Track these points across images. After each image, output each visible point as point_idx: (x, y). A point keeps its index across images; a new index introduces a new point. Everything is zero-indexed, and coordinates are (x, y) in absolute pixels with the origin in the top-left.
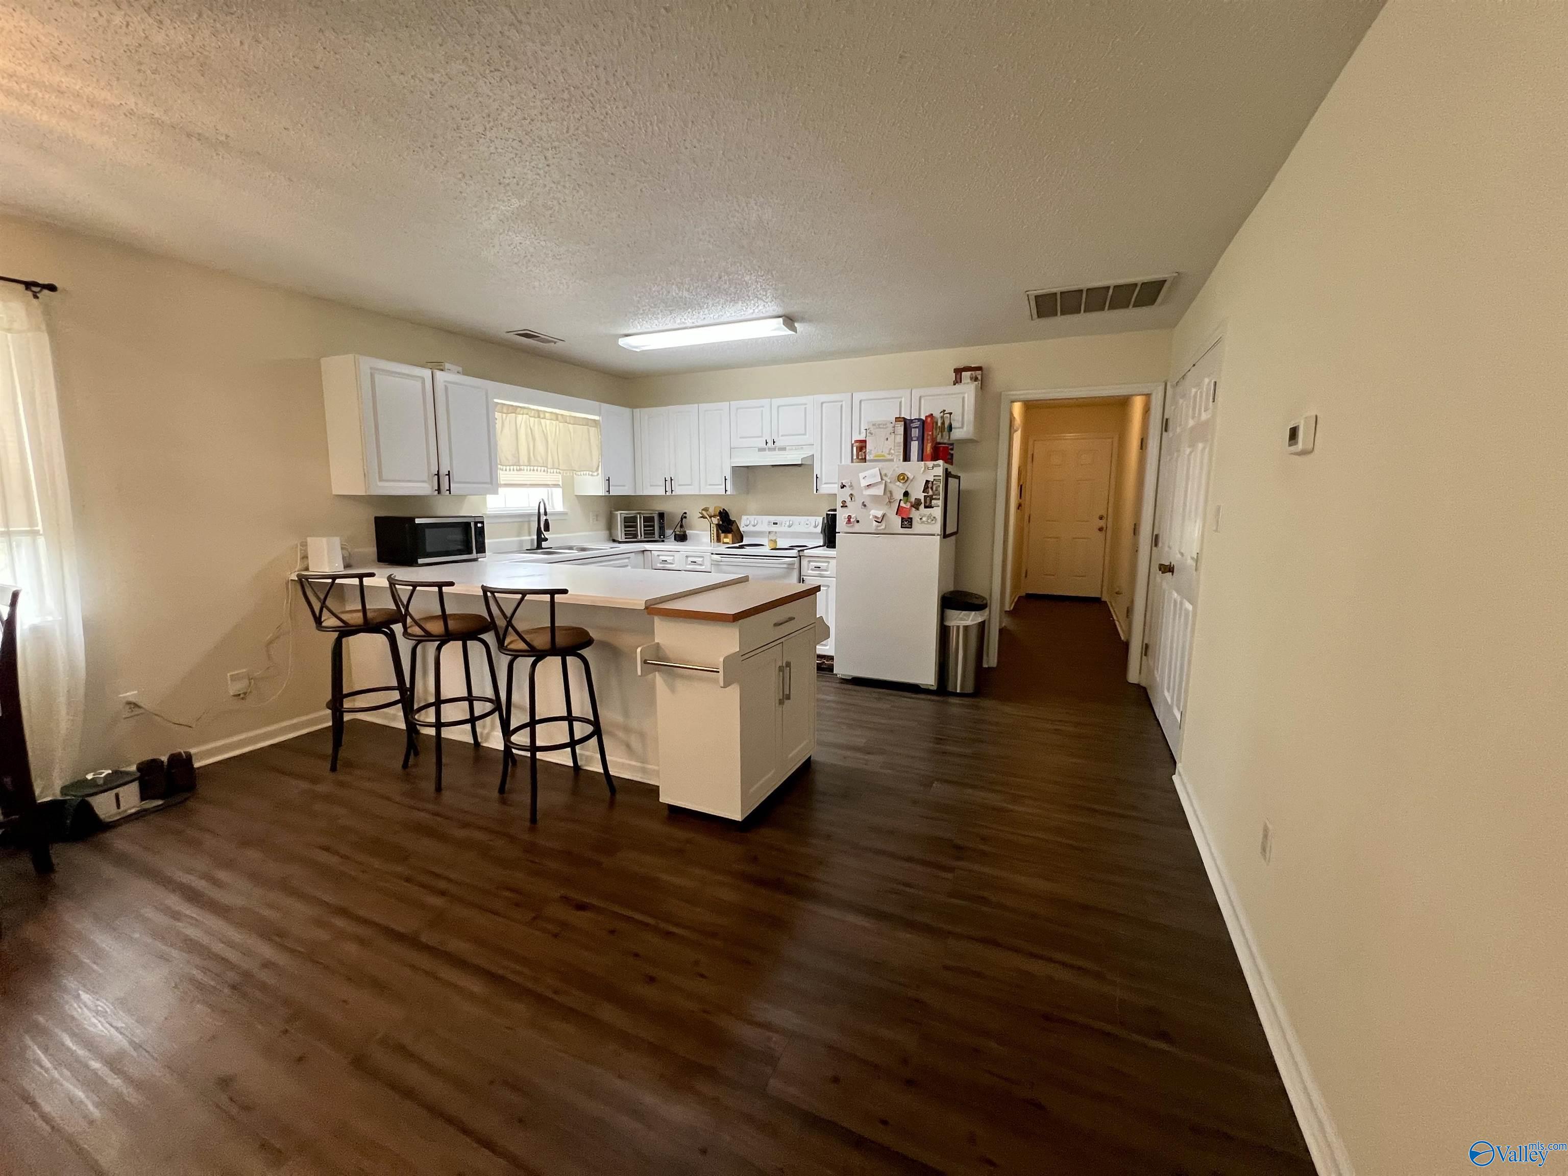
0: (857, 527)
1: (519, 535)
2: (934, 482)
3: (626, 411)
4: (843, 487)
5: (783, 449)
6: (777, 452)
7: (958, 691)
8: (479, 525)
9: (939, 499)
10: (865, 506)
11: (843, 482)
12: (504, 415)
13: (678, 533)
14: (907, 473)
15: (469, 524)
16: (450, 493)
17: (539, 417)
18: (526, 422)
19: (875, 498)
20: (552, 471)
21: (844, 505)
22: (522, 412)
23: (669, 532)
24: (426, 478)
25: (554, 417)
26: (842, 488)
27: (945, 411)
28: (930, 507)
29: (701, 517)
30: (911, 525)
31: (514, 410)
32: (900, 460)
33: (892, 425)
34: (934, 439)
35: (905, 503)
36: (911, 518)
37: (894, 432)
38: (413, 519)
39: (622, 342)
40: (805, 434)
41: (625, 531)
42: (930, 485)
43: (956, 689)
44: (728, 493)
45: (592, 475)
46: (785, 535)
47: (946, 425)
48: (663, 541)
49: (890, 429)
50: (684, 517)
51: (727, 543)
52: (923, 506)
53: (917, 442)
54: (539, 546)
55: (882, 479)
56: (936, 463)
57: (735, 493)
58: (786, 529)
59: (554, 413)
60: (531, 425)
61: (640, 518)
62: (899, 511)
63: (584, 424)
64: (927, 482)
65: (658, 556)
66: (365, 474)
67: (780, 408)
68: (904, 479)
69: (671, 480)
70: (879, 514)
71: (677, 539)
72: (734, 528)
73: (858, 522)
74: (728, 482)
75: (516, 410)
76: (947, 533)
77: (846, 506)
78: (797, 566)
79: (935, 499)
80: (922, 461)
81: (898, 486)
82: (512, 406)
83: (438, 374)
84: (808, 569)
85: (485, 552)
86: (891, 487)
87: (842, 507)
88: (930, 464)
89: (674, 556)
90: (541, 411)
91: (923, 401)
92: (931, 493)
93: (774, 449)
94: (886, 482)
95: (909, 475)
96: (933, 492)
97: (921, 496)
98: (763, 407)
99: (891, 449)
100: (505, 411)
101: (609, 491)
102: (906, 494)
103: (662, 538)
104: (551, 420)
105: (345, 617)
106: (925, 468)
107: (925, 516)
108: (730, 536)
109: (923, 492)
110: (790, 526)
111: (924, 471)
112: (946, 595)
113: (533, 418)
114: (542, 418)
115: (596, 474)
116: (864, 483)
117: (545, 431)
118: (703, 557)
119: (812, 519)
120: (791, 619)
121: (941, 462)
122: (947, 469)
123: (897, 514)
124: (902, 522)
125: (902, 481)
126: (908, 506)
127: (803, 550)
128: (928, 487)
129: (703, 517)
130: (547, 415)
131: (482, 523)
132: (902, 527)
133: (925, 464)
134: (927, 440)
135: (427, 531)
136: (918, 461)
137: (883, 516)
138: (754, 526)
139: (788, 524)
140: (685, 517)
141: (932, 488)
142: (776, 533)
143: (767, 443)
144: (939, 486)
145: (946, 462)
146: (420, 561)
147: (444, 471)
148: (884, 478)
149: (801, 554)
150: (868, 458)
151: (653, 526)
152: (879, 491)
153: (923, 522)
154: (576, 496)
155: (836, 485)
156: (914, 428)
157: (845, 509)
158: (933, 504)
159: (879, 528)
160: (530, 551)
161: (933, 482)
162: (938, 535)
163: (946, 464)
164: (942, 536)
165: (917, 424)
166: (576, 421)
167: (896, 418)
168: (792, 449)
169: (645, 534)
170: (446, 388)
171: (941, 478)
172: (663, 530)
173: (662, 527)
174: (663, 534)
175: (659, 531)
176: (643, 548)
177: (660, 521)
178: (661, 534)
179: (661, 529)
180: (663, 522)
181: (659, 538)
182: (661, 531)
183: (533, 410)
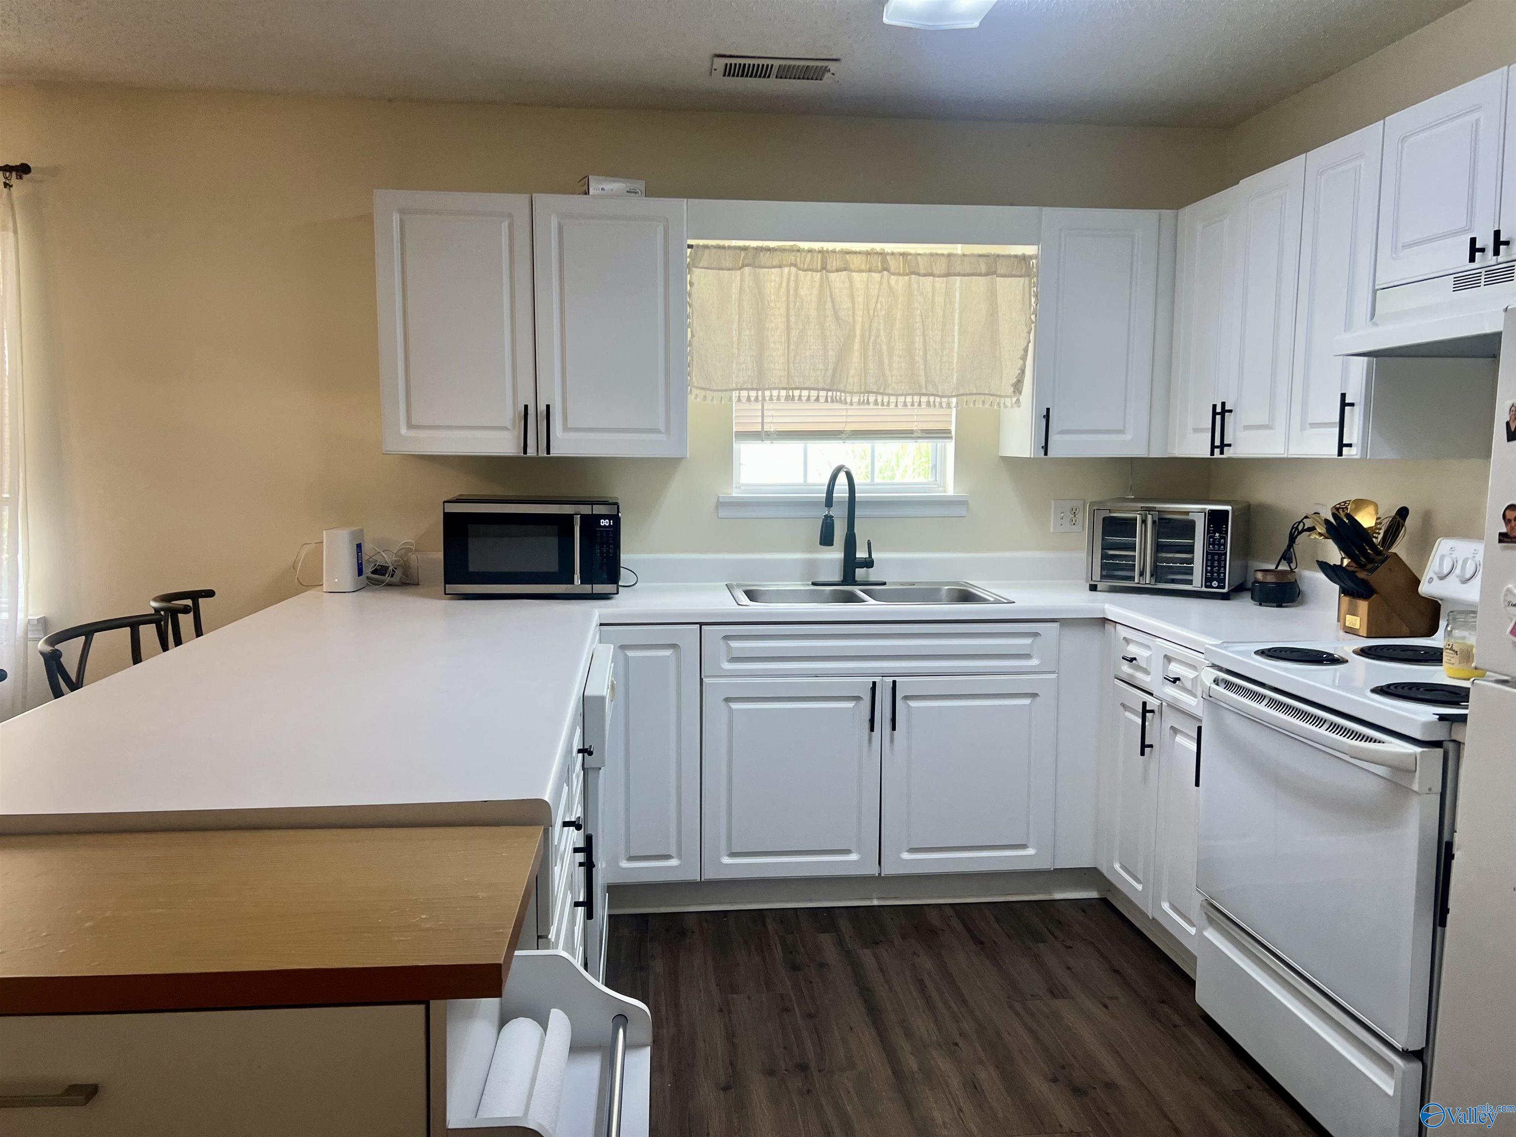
8: (605, 522)
15: (569, 518)
18: (785, 287)
22: (775, 263)
25: (877, 262)
31: (753, 258)
41: (1104, 557)
44: (1356, 453)
45: (1006, 403)
48: (1225, 597)
50: (1305, 526)
54: (848, 581)
57: (1390, 456)
59: (877, 253)
60: (803, 292)
61: (1144, 522)
63: (982, 270)
69: (1226, 411)
72: (1386, 578)
74: (1355, 419)
75: (757, 258)
78: (1421, 782)
82: (745, 249)
89: (1150, 648)
90: (834, 252)
101: (1046, 448)
103: (1217, 590)
104: (870, 271)
108: (1363, 606)
113: (808, 274)
114: (839, 271)
115: (1012, 400)
118: (1196, 668)
130: (853, 260)
131: (616, 519)
135: (472, 530)
140: (1312, 529)
146: (449, 588)
151: (1190, 549)
154: (1000, 456)
166: (953, 269)
169: (1158, 570)
172: (1219, 563)
173: (1217, 554)
174: (1219, 575)
175: (1207, 566)
176: (1103, 611)
177: (1210, 537)
178: (1212, 575)
179: (1213, 560)
180: (1222, 541)
181: (1206, 587)
182: (1212, 566)
183: (810, 251)
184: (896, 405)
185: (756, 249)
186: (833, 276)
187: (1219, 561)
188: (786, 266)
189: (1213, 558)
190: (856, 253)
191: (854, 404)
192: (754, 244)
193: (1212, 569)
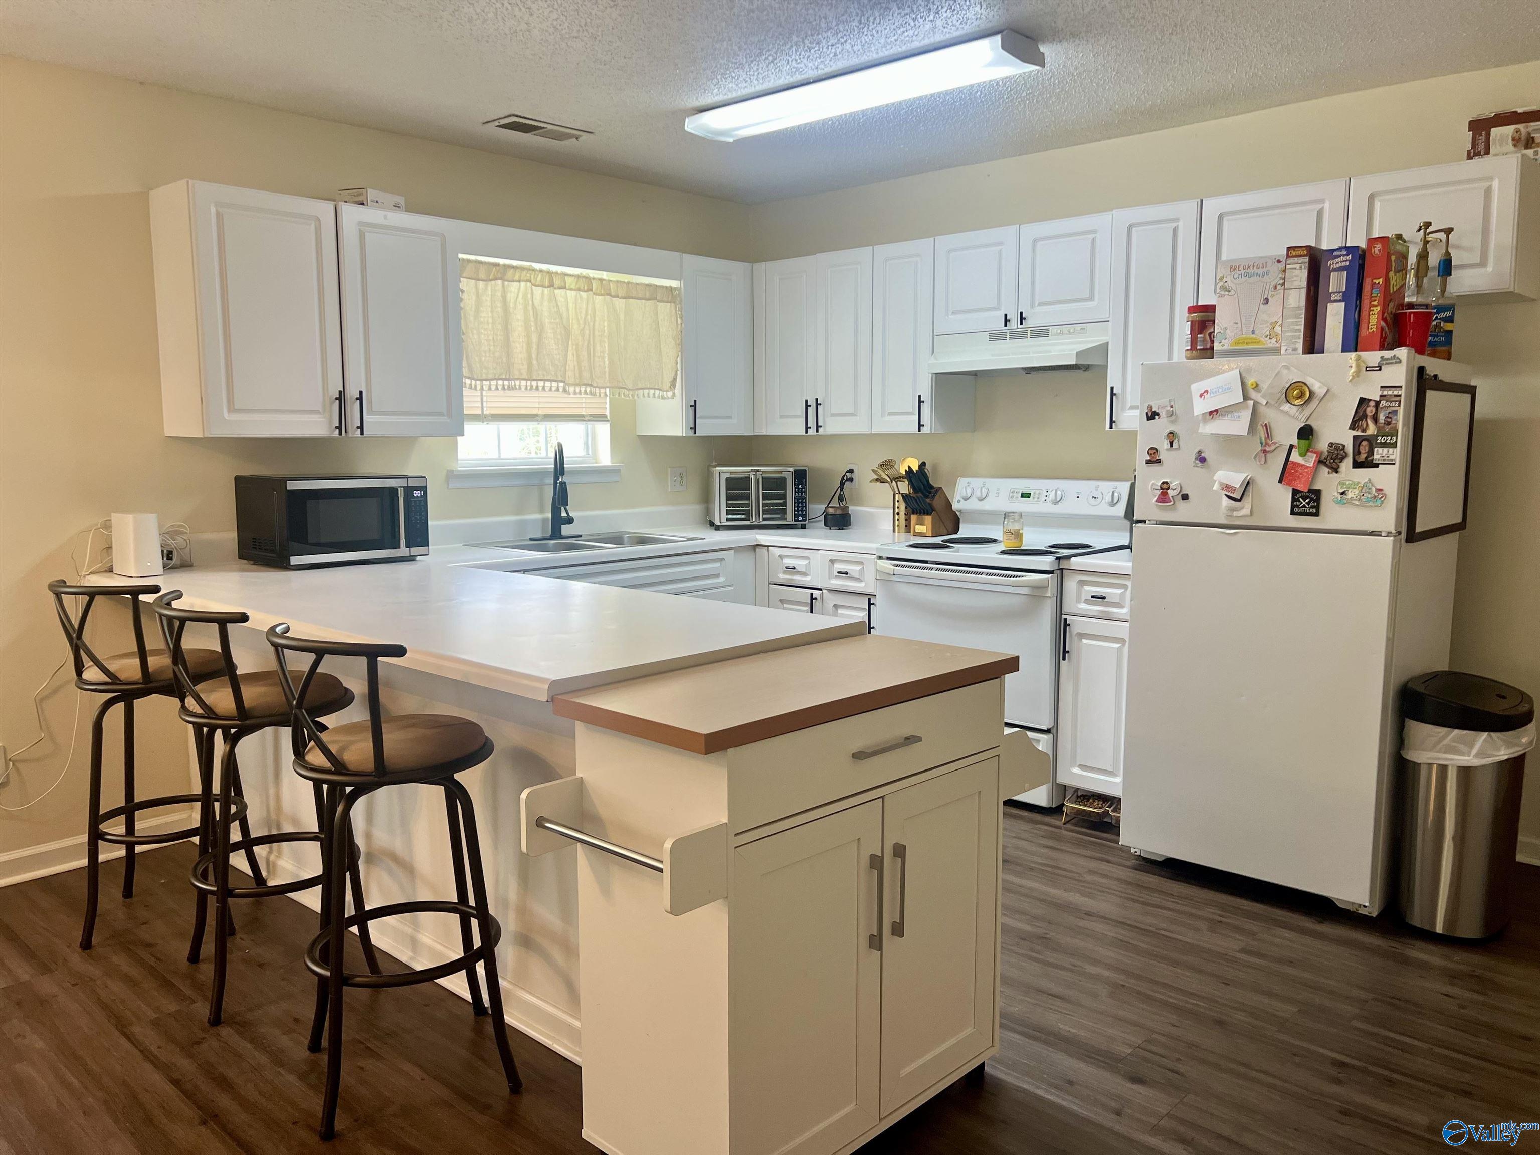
0: (1183, 512)
1: (519, 511)
2: (1383, 403)
3: (737, 269)
4: (1152, 415)
5: (1041, 333)
6: (1029, 341)
7: (1439, 929)
8: (416, 494)
9: (1394, 445)
10: (1203, 460)
11: (1152, 403)
12: (481, 284)
13: (831, 511)
14: (1310, 381)
15: (393, 491)
16: (362, 433)
17: (551, 285)
18: (525, 297)
19: (1228, 440)
20: (577, 390)
21: (1154, 459)
22: (517, 278)
23: (816, 509)
24: (319, 407)
25: (582, 284)
26: (1149, 418)
27: (1428, 224)
28: (1369, 464)
29: (877, 480)
30: (1318, 508)
31: (501, 273)
32: (1295, 350)
33: (1281, 266)
34: (1390, 296)
35: (1303, 455)
36: (1318, 493)
37: (1283, 284)
38: (284, 481)
39: (693, 125)
40: (1091, 298)
41: (727, 505)
42: (1370, 410)
43: (1433, 923)
44: (926, 430)
45: (663, 398)
46: (1044, 521)
47: (1434, 259)
48: (803, 527)
49: (1275, 276)
50: (848, 478)
51: (922, 535)
52: (1349, 461)
53: (1343, 304)
54: (556, 534)
55: (1246, 397)
56: (1388, 354)
57: (941, 431)
58: (1048, 508)
59: (584, 277)
60: (537, 302)
61: (757, 480)
62: (1287, 473)
63: (648, 295)
64: (1363, 401)
65: (781, 557)
66: (202, 399)
67: (1039, 244)
68: (1301, 395)
69: (817, 404)
70: (1237, 480)
71: (829, 524)
72: (937, 503)
73: (1185, 497)
74: (926, 409)
75: (504, 273)
76: (1418, 529)
77: (1158, 461)
78: (1051, 592)
79: (1384, 445)
80: (1356, 351)
81: (1287, 413)
82: (497, 265)
83: (351, 214)
84: (1078, 601)
85: (426, 544)
86: (1270, 415)
87: (1148, 462)
88: (1373, 357)
89: (808, 558)
90: (557, 273)
91: (1377, 205)
92: (1372, 429)
93: (1022, 335)
94: (1256, 404)
95: (1318, 388)
96: (1379, 428)
97: (1346, 438)
98: (1001, 244)
99: (1276, 322)
100: (482, 275)
101: (694, 429)
102: (1306, 433)
103: (800, 522)
104: (579, 290)
105: (112, 667)
106: (1358, 366)
107: (1354, 485)
108: (928, 519)
109: (1353, 427)
110: (1056, 502)
111: (1358, 373)
112: (1409, 685)
113: (540, 289)
114: (560, 288)
115: (670, 394)
116: (1200, 407)
117: (565, 315)
118: (862, 563)
119: (1106, 488)
120: (911, 740)
121: (1402, 353)
122: (1421, 370)
123: (1280, 481)
124: (1294, 500)
125: (1297, 402)
126: (1310, 461)
127: (1068, 558)
128: (1365, 416)
129: (881, 481)
130: (569, 280)
131: (424, 489)
132: (1293, 513)
133: (1358, 359)
134: (1372, 299)
135: (310, 504)
136: (1344, 350)
137: (1248, 484)
138: (981, 500)
139: (1052, 495)
140: (851, 480)
141: (1375, 419)
142: (1021, 515)
143: (1006, 321)
144: (1395, 412)
145: (1420, 351)
146: (295, 560)
147: (352, 392)
148: (1253, 394)
149: (1064, 565)
150: (1217, 346)
151: (784, 497)
152: (1238, 425)
153: (1350, 502)
154: (638, 435)
155: (1137, 412)
156: (1335, 270)
157: (1154, 468)
158: (1376, 456)
159: (1235, 514)
160: (537, 544)
161: (1377, 403)
162: (1389, 534)
163: (1418, 357)
164: (1403, 536)
165: (1344, 260)
166: (630, 293)
167: (1289, 249)
168: (1061, 333)
169: (765, 512)
170: (362, 236)
171: (1402, 392)
172: (802, 505)
173: (800, 499)
174: (802, 513)
175: (795, 507)
176: (757, 540)
177: (796, 488)
178: (798, 513)
179: (798, 503)
180: (803, 490)
181: (795, 521)
182: (798, 507)
183: (541, 271)
184: (600, 395)
185: (504, 265)
186: (557, 291)
187: (802, 503)
188: (523, 281)
189: (798, 501)
190: (570, 275)
191: (571, 393)
192: (502, 261)
193: (798, 509)
